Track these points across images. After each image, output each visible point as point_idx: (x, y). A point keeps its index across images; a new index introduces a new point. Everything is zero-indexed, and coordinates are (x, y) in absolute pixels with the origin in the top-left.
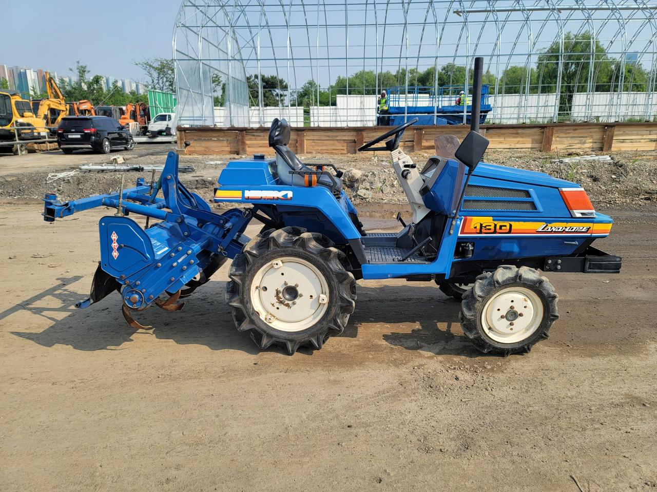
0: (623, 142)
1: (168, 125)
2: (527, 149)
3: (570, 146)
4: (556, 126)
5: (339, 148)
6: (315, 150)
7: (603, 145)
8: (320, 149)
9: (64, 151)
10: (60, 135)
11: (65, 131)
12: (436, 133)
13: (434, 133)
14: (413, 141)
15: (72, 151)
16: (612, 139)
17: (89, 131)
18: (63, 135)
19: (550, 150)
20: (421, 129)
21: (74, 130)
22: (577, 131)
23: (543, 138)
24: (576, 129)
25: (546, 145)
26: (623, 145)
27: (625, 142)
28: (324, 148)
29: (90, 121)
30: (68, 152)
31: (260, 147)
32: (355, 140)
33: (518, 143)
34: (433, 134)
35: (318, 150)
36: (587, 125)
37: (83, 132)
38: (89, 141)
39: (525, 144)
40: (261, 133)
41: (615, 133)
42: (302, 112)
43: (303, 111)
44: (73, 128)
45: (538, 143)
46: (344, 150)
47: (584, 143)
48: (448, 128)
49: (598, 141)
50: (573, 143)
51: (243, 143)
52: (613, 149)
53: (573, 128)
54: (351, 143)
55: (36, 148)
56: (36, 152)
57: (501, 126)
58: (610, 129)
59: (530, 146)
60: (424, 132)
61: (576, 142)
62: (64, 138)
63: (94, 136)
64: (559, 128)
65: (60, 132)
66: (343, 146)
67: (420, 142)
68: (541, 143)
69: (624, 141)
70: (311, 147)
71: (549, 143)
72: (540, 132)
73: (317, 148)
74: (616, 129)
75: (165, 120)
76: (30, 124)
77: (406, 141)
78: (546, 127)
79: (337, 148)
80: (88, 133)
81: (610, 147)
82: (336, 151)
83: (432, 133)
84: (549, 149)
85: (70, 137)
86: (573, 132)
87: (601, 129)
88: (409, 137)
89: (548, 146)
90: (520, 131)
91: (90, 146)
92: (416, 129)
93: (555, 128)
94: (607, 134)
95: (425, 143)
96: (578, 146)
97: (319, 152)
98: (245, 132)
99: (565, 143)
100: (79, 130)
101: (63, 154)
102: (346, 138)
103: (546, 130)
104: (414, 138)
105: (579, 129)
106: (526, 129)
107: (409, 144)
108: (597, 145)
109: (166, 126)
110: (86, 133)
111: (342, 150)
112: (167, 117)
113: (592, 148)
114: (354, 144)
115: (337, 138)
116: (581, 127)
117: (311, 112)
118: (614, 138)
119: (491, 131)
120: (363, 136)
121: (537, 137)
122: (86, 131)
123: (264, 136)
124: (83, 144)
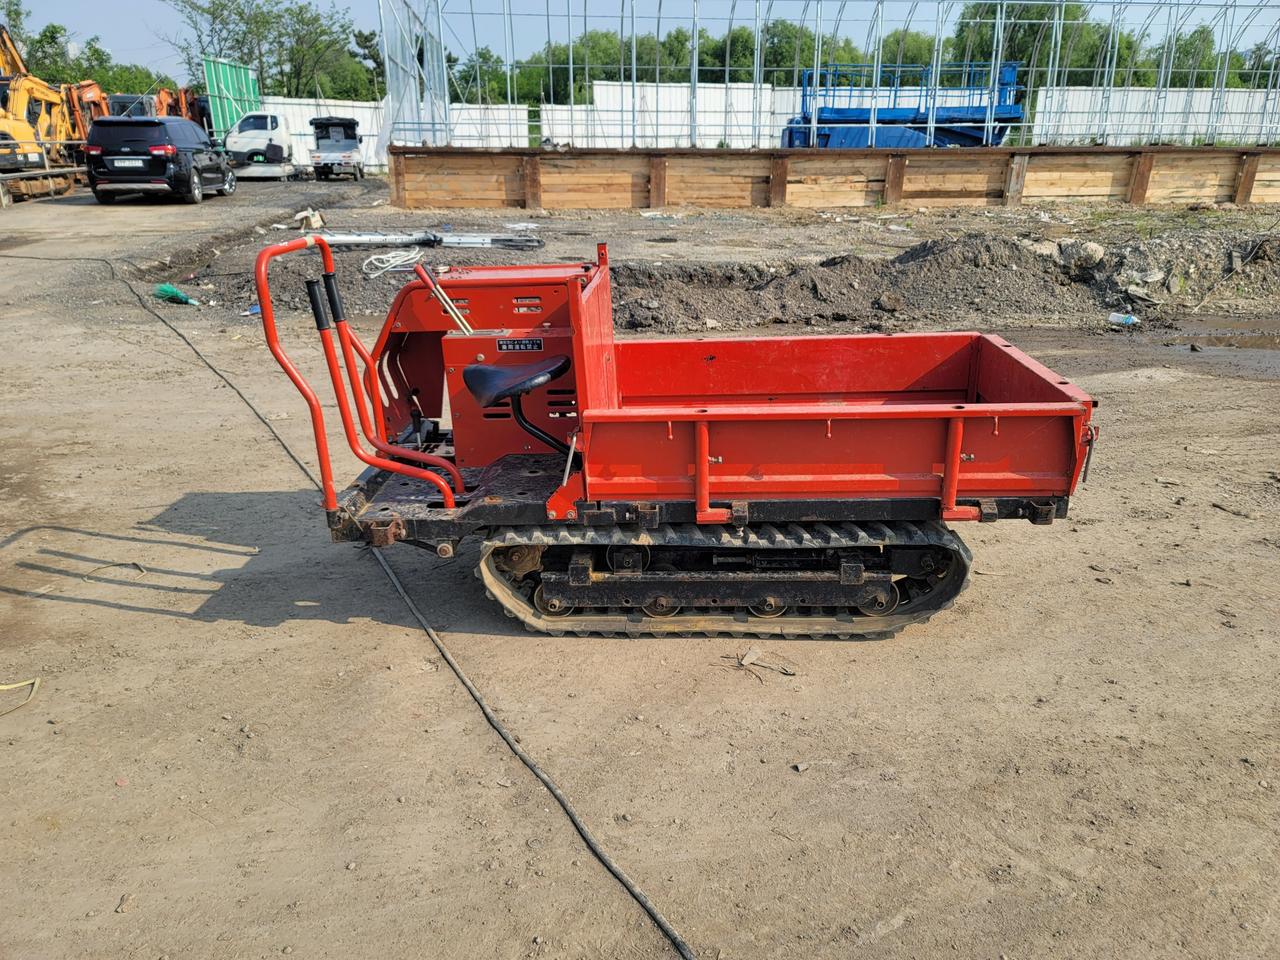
0: (1269, 186)
1: (270, 140)
2: (1100, 198)
3: (1177, 192)
4: (1158, 152)
5: (735, 194)
6: (685, 199)
7: (1236, 192)
8: (695, 196)
9: (97, 197)
10: (96, 162)
11: (105, 153)
12: (929, 164)
13: (925, 163)
14: (883, 181)
15: (114, 198)
16: (1251, 178)
17: (162, 152)
18: (103, 161)
19: (1143, 201)
20: (902, 156)
21: (127, 149)
22: (1191, 163)
23: (1131, 174)
24: (1189, 159)
25: (1137, 189)
26: (1270, 191)
27: (1273, 186)
28: (705, 193)
29: (162, 126)
30: (106, 199)
31: (569, 191)
32: (768, 177)
33: (1085, 184)
34: (924, 167)
35: (692, 198)
36: (1213, 151)
37: (150, 154)
38: (164, 173)
39: (1097, 185)
40: (572, 161)
41: (1260, 167)
42: (524, 115)
43: (526, 113)
44: (127, 143)
45: (1121, 186)
46: (744, 198)
47: (1203, 186)
48: (956, 154)
49: (1226, 183)
50: (1182, 187)
51: (535, 183)
52: (1253, 199)
53: (1185, 156)
54: (759, 183)
55: (24, 191)
56: (24, 200)
57: (1056, 150)
58: (1252, 158)
59: (1107, 190)
60: (907, 162)
61: (1188, 184)
62: (105, 167)
63: (173, 162)
64: (1162, 156)
65: (93, 153)
66: (742, 190)
67: (898, 183)
68: (1127, 185)
69: (1272, 183)
70: (678, 192)
71: (1143, 185)
72: (1127, 163)
73: (689, 193)
74: (1262, 159)
75: (264, 127)
76: (5, 135)
77: (870, 181)
78: (1140, 153)
79: (730, 194)
80: (160, 156)
81: (1248, 193)
82: (728, 202)
83: (921, 164)
84: (1141, 197)
85: (118, 164)
86: (1186, 164)
87: (1234, 160)
88: (877, 172)
89: (1140, 191)
90: (1090, 160)
91: (166, 185)
92: (893, 156)
93: (1157, 156)
94: (1245, 171)
95: (907, 187)
96: (1191, 192)
97: (693, 204)
98: (538, 158)
99: (1170, 185)
100: (142, 150)
101: (95, 204)
102: (751, 173)
103: (1141, 159)
104: (885, 174)
105: (1197, 159)
106: (1101, 157)
107: (876, 186)
108: (1225, 192)
109: (268, 142)
110: (155, 156)
111: (739, 197)
112: (269, 120)
113: (1216, 197)
114: (763, 185)
115: (731, 173)
116: (1200, 156)
117: (544, 115)
118: (1258, 176)
119: (1036, 160)
120: (786, 168)
121: (1120, 174)
122: (156, 152)
123: (578, 167)
124: (149, 182)
